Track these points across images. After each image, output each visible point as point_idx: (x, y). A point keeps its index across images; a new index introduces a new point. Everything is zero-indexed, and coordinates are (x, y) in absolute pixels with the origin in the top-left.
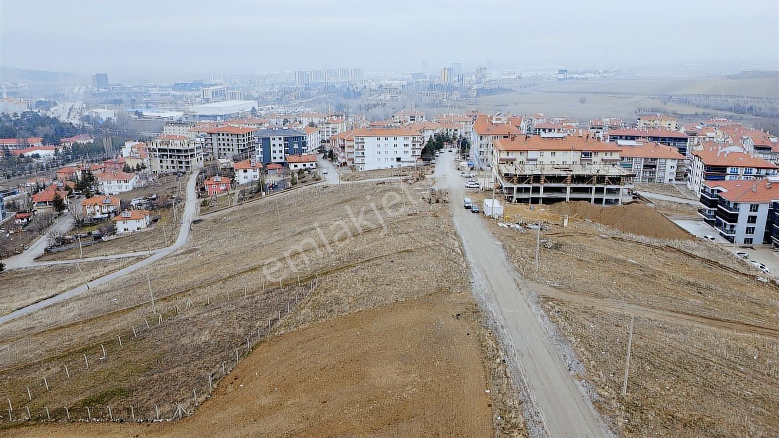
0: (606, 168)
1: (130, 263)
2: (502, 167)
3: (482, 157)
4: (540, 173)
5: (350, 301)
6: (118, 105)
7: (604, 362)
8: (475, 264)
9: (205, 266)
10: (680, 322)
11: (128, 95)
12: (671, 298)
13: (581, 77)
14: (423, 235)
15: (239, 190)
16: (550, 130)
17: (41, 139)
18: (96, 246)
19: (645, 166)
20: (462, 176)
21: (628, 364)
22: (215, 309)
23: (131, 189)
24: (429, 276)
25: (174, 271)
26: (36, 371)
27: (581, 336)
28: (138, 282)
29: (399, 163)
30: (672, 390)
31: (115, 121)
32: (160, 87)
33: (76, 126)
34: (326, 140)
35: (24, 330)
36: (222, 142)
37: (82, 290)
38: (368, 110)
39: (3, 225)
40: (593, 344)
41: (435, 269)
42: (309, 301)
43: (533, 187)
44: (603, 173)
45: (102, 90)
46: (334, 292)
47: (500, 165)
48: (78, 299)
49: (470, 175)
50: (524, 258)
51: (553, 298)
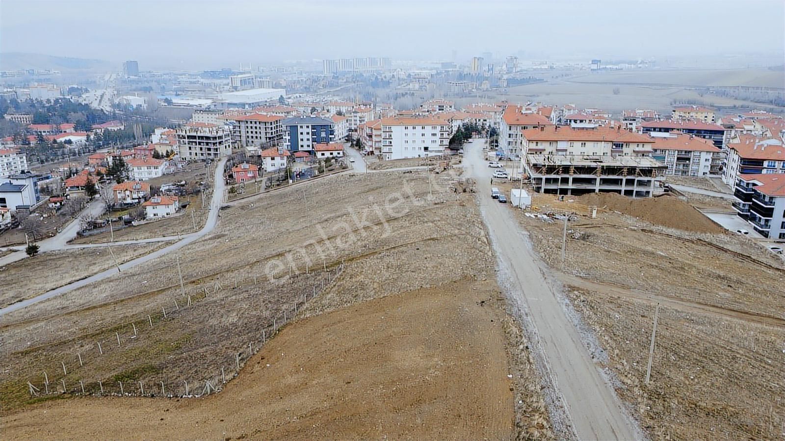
0: (638, 160)
1: (159, 248)
2: (531, 157)
3: (510, 147)
4: (570, 164)
5: (375, 287)
6: (148, 92)
7: (628, 351)
8: (500, 253)
9: (233, 251)
10: (708, 314)
11: (158, 82)
12: (700, 290)
13: (615, 67)
14: (449, 224)
15: (266, 178)
16: (581, 121)
17: (73, 125)
18: (126, 231)
19: (678, 159)
20: (490, 166)
21: (651, 352)
22: (242, 292)
23: (160, 175)
24: (454, 263)
25: (202, 255)
26: (70, 348)
27: (606, 325)
28: (170, 265)
29: (427, 153)
30: (696, 380)
31: (145, 107)
32: (189, 75)
33: (107, 113)
34: (353, 129)
35: (58, 309)
36: (250, 130)
37: (113, 273)
38: (396, 99)
39: (37, 209)
40: (617, 333)
41: (461, 257)
42: (334, 286)
43: (562, 178)
44: (634, 164)
45: (132, 77)
46: (360, 278)
47: (529, 155)
48: (109, 280)
49: (498, 165)
50: (551, 248)
51: (579, 288)
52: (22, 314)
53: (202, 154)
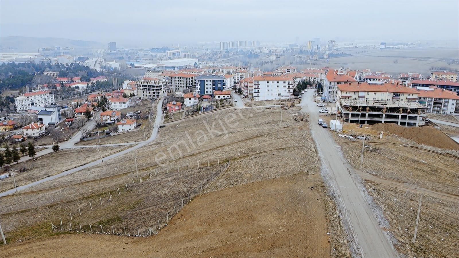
0: (409, 104)
1: (125, 149)
2: (342, 101)
3: (330, 95)
4: (366, 105)
5: (248, 176)
6: (121, 60)
7: (402, 221)
8: (323, 158)
10: (453, 200)
11: (127, 54)
12: (448, 185)
13: (395, 47)
14: (292, 140)
15: (186, 110)
16: (374, 80)
17: (80, 78)
18: (107, 138)
19: (434, 103)
20: (317, 106)
21: (417, 223)
22: (171, 177)
23: (127, 107)
24: (295, 164)
25: (148, 154)
26: (74, 205)
27: (388, 205)
28: (130, 159)
29: (280, 97)
30: (445, 242)
31: (119, 69)
32: (144, 50)
33: (98, 72)
34: (237, 82)
35: (69, 182)
36: (177, 82)
37: (99, 162)
38: (262, 65)
39: (59, 125)
40: (395, 210)
41: (299, 160)
42: (224, 174)
43: (361, 114)
44: (407, 106)
45: (113, 51)
46: (239, 170)
47: (341, 100)
48: (97, 167)
49: (322, 105)
50: (354, 156)
51: (371, 181)
52: (49, 184)
53: (150, 96)
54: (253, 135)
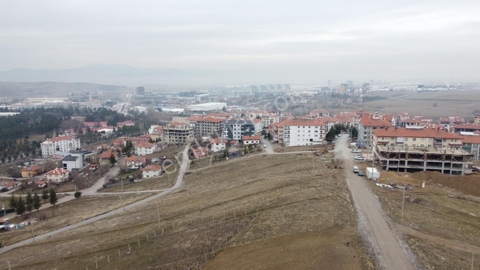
0: (452, 150)
1: (148, 196)
3: (365, 140)
4: (405, 152)
5: (277, 229)
6: (149, 104)
9: (191, 201)
11: (155, 99)
13: (434, 90)
14: (326, 189)
15: (213, 156)
16: (412, 124)
17: (107, 123)
18: (130, 185)
20: (352, 152)
22: (195, 228)
23: (152, 153)
24: (329, 216)
25: (173, 202)
26: (92, 257)
27: (435, 265)
28: (153, 208)
29: (312, 143)
32: (173, 95)
33: (126, 116)
34: (266, 127)
35: (88, 232)
36: (205, 127)
37: (121, 211)
38: (293, 109)
39: (83, 170)
41: (333, 212)
42: (251, 227)
43: (400, 161)
44: (450, 153)
45: (141, 96)
46: (267, 222)
47: (378, 146)
48: (118, 215)
49: (358, 151)
50: (394, 208)
51: (414, 237)
52: (68, 234)
53: (176, 141)
54: (284, 184)
